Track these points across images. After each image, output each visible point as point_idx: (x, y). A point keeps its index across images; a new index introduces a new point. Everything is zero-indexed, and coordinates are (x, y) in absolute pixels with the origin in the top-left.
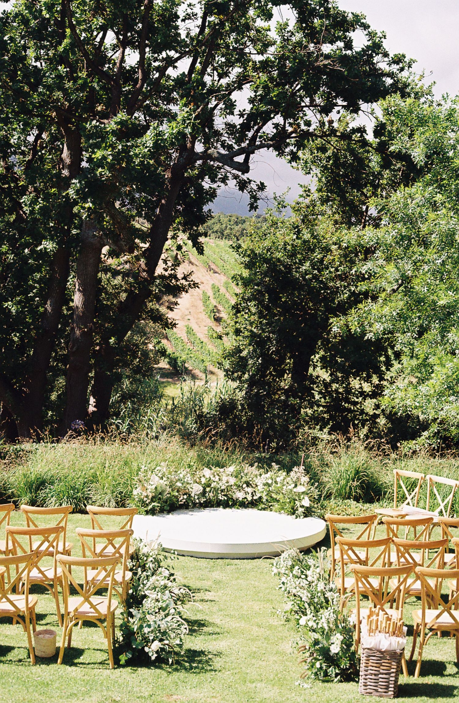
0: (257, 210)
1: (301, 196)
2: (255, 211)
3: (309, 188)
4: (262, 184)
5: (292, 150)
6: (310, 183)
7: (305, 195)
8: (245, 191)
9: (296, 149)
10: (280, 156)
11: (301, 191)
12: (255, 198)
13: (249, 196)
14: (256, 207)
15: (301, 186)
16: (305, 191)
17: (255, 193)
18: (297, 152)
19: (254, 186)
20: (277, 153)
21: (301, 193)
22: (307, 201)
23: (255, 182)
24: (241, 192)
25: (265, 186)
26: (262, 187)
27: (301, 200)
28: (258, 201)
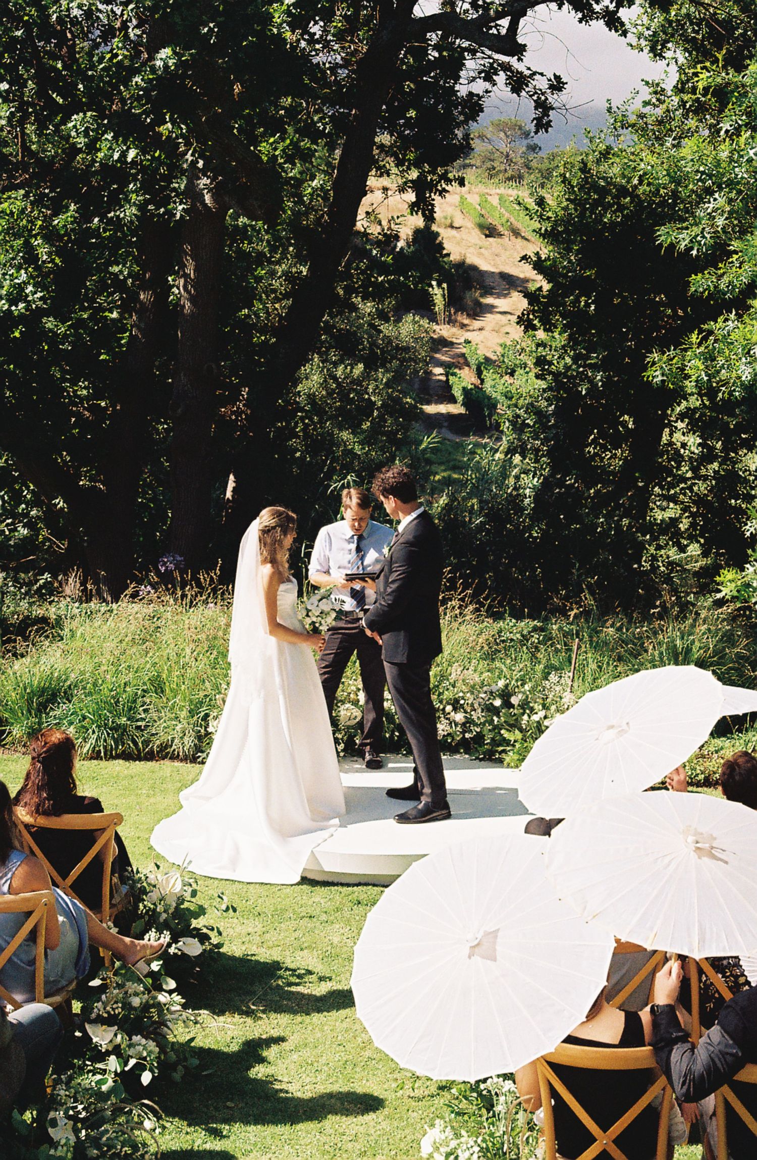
0: (550, 129)
1: (646, 103)
2: (547, 131)
3: (663, 86)
4: (558, 78)
5: (607, 7)
6: (663, 76)
7: (654, 100)
8: (523, 93)
9: (614, 4)
10: (587, 21)
11: (646, 94)
12: (543, 107)
13: (533, 104)
14: (548, 124)
15: (647, 83)
16: (656, 93)
17: (543, 98)
18: (617, 11)
19: (541, 83)
20: (580, 15)
21: (647, 98)
22: (660, 111)
23: (542, 74)
24: (515, 95)
25: (564, 84)
26: (557, 85)
27: (648, 110)
28: (551, 113)
